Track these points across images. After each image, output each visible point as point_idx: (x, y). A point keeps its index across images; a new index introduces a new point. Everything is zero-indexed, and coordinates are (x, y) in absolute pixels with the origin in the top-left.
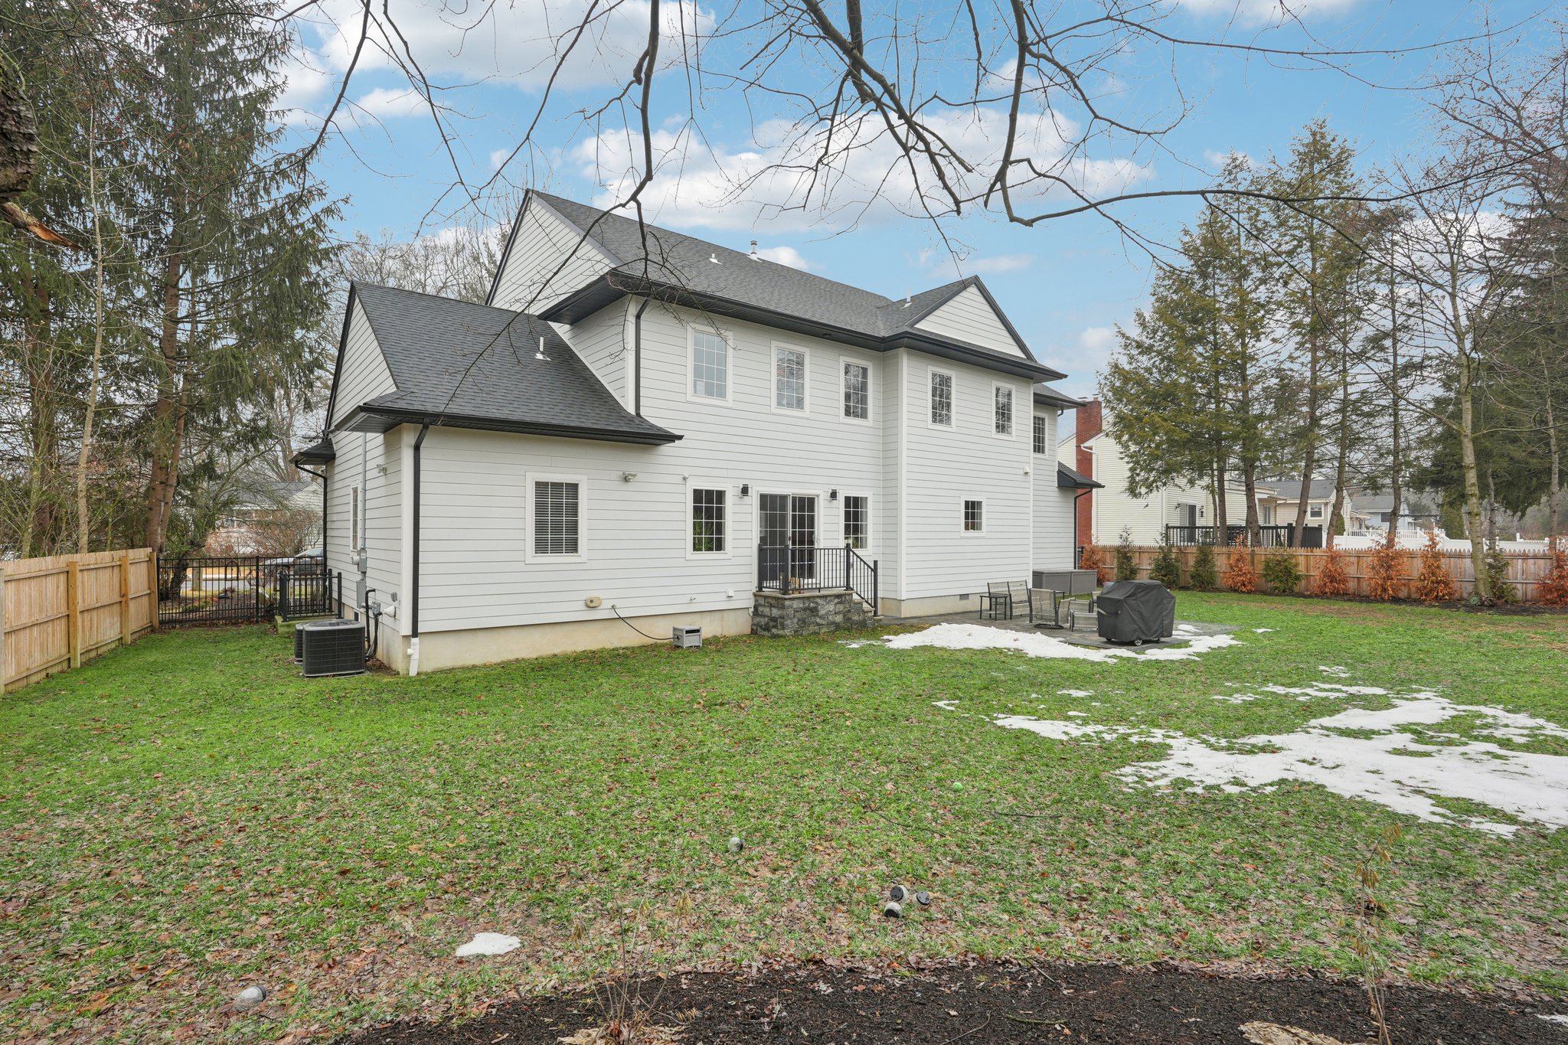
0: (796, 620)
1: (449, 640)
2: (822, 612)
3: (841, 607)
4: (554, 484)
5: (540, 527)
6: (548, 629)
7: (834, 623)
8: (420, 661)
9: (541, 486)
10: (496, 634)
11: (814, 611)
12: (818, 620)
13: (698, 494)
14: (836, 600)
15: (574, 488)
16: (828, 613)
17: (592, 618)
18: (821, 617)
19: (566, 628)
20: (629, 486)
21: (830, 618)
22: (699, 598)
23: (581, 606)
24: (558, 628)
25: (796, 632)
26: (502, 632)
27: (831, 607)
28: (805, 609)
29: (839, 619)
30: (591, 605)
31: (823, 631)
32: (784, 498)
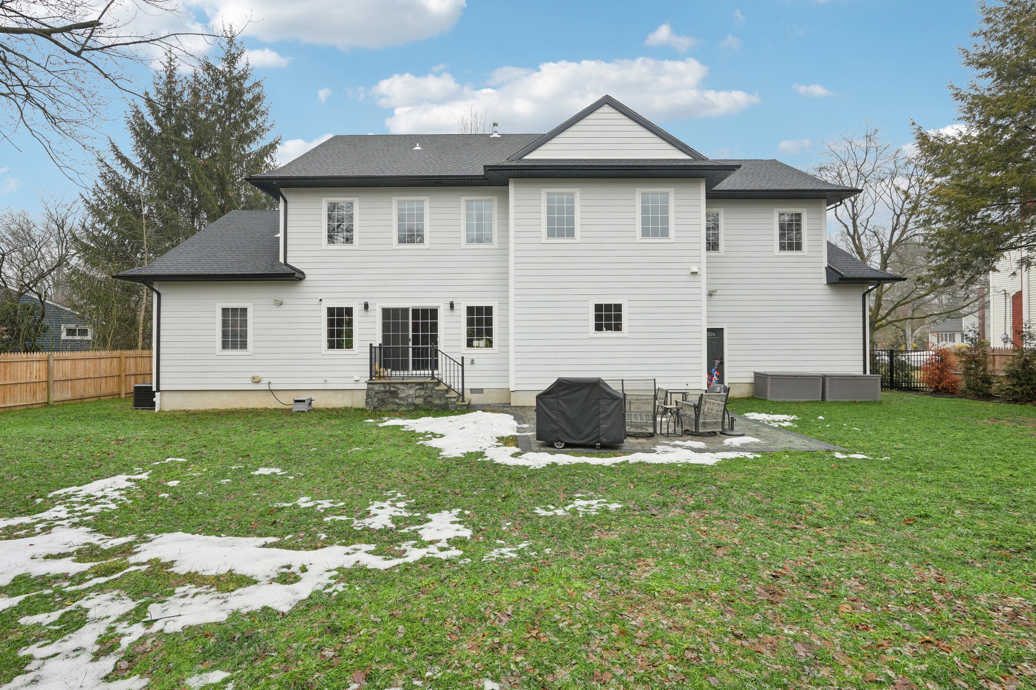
0: (376, 399)
1: (178, 395)
2: (402, 395)
3: (422, 393)
4: (232, 309)
5: (225, 334)
6: (231, 393)
7: (413, 404)
8: (161, 404)
9: (225, 311)
10: (202, 394)
11: (394, 394)
12: (397, 401)
13: (331, 311)
14: (418, 387)
15: (244, 311)
16: (407, 397)
17: (257, 387)
18: (401, 399)
19: (242, 394)
20: (281, 308)
21: (410, 400)
22: (329, 380)
23: (249, 381)
24: (237, 393)
25: (375, 408)
26: (206, 393)
27: (412, 392)
28: (385, 392)
29: (419, 401)
30: (256, 381)
31: (402, 409)
32: (407, 310)
